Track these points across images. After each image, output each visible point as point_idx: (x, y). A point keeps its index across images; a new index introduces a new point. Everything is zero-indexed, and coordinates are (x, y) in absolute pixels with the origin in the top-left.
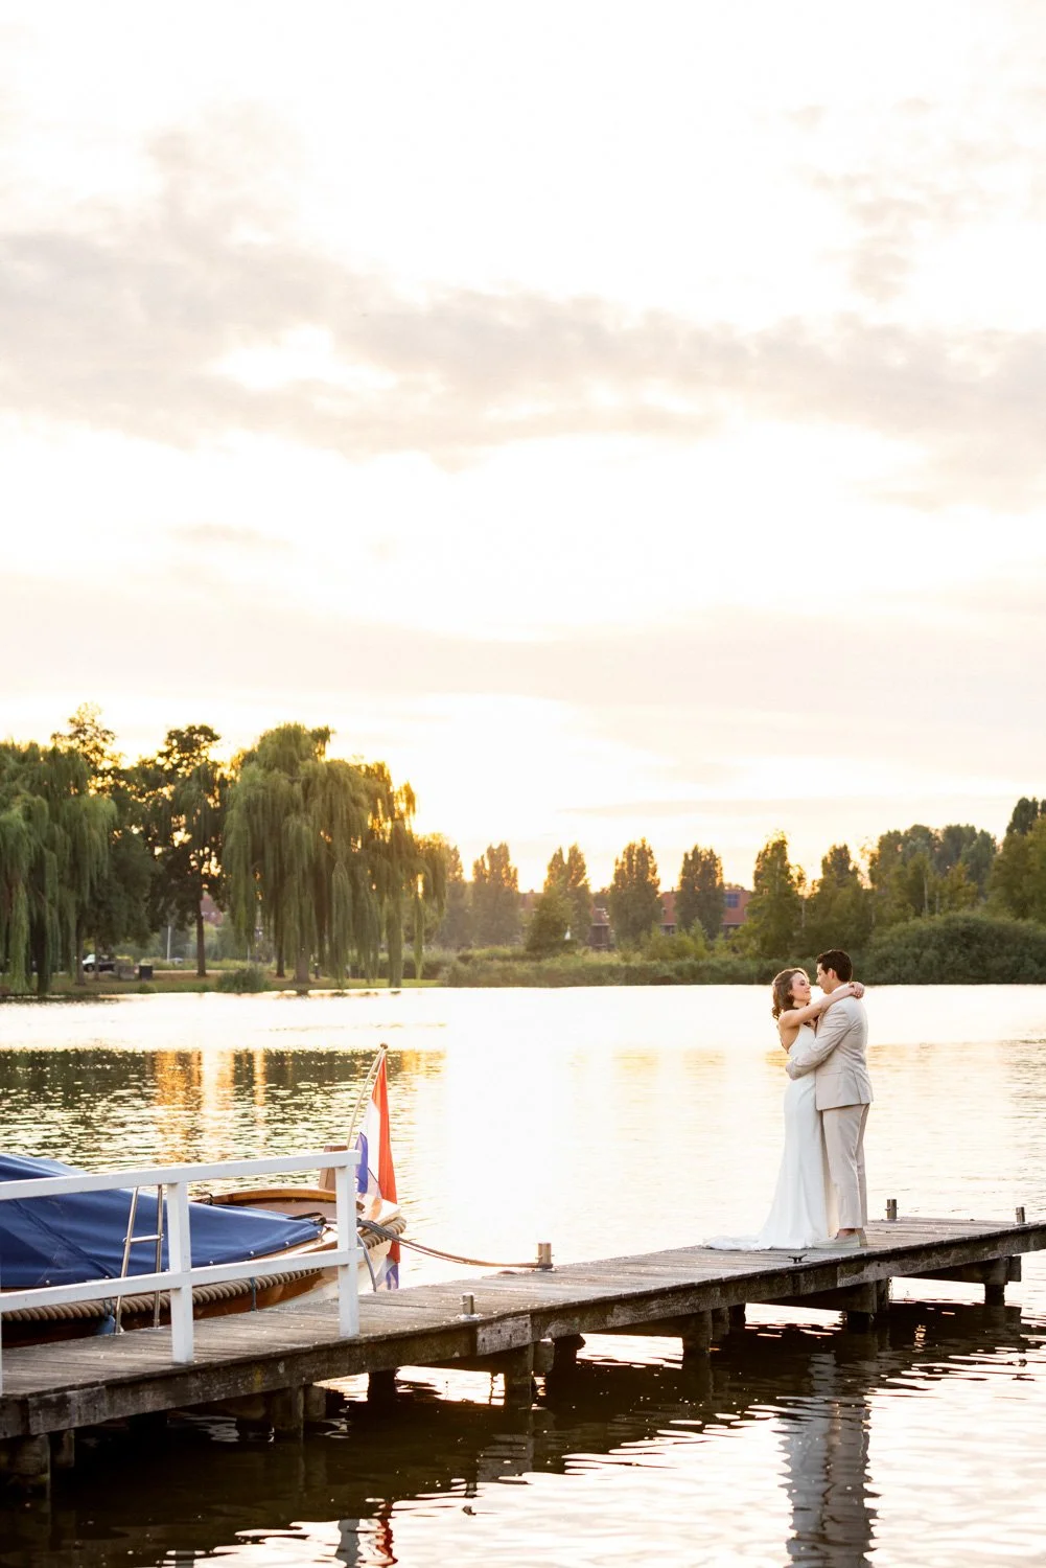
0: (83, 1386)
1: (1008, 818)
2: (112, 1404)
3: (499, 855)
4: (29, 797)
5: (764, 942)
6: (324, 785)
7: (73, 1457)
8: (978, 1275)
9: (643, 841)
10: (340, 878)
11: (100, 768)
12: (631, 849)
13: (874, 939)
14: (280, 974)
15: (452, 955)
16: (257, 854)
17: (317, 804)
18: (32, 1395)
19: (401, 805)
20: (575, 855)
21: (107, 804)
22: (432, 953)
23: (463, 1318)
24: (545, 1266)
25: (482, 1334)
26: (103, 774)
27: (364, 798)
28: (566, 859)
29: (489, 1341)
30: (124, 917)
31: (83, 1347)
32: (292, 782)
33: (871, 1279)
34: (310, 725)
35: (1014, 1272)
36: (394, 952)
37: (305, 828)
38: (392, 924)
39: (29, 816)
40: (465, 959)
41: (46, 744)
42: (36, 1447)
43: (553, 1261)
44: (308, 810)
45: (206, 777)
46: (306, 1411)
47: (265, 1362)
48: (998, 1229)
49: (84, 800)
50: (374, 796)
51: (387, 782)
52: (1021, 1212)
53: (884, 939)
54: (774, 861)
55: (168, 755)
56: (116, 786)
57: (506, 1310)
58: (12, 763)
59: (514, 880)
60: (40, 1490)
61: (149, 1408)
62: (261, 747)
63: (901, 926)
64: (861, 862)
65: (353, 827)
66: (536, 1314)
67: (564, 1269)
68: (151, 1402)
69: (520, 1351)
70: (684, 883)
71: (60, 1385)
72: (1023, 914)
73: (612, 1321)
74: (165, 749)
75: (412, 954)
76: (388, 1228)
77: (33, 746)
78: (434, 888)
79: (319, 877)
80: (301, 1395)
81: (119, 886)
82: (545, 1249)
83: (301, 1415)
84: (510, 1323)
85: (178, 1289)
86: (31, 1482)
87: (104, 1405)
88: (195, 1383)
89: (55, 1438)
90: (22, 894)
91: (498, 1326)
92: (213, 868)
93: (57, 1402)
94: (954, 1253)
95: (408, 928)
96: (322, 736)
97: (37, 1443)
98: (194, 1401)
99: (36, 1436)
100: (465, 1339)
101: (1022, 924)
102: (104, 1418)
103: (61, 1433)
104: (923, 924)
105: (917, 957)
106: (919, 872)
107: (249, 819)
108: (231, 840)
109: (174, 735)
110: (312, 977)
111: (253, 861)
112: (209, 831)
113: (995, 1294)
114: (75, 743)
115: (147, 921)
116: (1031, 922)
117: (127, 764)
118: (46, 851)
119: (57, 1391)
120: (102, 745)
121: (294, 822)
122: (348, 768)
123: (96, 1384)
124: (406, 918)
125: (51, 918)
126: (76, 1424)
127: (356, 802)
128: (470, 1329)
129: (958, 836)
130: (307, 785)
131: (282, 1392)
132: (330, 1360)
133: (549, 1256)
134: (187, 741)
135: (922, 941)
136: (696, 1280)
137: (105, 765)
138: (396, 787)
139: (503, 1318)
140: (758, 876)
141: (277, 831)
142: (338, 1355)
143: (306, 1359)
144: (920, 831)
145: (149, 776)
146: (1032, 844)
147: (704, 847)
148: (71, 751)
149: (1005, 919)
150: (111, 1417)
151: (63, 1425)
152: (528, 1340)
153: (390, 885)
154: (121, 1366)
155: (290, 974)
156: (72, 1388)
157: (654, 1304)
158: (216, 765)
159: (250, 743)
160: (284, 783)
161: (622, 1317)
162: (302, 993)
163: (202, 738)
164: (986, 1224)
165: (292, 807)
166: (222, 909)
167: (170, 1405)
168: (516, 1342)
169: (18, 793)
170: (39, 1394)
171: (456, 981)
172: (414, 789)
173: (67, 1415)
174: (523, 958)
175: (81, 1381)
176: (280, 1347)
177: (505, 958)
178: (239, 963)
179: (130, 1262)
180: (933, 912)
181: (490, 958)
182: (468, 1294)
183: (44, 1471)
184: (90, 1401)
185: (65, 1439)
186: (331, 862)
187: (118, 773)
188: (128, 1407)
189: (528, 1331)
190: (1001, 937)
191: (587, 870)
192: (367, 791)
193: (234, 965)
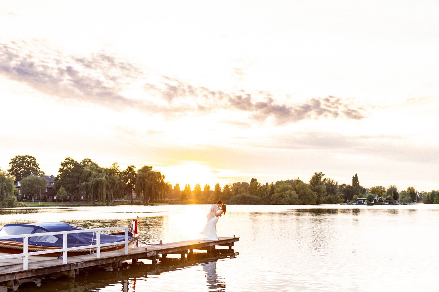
0: (80, 262)
1: (250, 181)
2: (86, 265)
3: (177, 185)
4: (106, 176)
5: (215, 198)
6: (151, 175)
7: (78, 273)
8: (228, 245)
9: (199, 184)
10: (153, 188)
11: (117, 172)
12: (197, 184)
13: (231, 198)
14: (144, 202)
15: (170, 200)
16: (141, 184)
17: (150, 177)
18: (72, 264)
19: (162, 178)
20: (189, 185)
21: (118, 177)
22: (167, 199)
23: (145, 251)
24: (161, 244)
25: (148, 254)
26: (117, 173)
27: (157, 177)
28: (187, 186)
29: (149, 255)
30: (120, 194)
31: (84, 256)
32: (146, 174)
33: (211, 246)
34: (149, 166)
35: (233, 244)
36: (161, 199)
37: (148, 181)
38: (161, 195)
39: (106, 178)
40: (171, 200)
41: (109, 168)
42: (72, 272)
43: (162, 243)
44: (148, 178)
45: (133, 173)
46: (119, 266)
47: (112, 258)
48: (230, 238)
49: (114, 176)
50: (158, 176)
51: (160, 174)
52: (234, 236)
53: (232, 198)
54: (217, 187)
55: (128, 170)
56: (120, 174)
57: (152, 250)
58: (104, 171)
59: (180, 189)
60: (73, 278)
61: (92, 265)
62: (142, 169)
63: (235, 196)
64: (230, 187)
65: (155, 181)
66: (157, 251)
67: (164, 244)
68: (92, 264)
69: (154, 256)
70: (204, 190)
71: (77, 262)
72: (252, 195)
73: (169, 252)
74: (127, 169)
75: (164, 200)
76: (137, 238)
77: (107, 168)
78: (167, 190)
79: (150, 188)
80: (118, 263)
81: (120, 189)
82: (161, 241)
83: (118, 266)
84: (153, 252)
85: (98, 247)
86: (71, 277)
87: (84, 265)
88: (100, 262)
89: (75, 270)
90: (105, 190)
91: (151, 253)
92: (134, 187)
93: (76, 265)
94: (224, 242)
95: (163, 196)
96: (151, 168)
97: (72, 271)
98: (100, 264)
99: (72, 270)
100: (145, 255)
101: (252, 196)
102: (84, 267)
103: (76, 269)
104: (237, 196)
105: (237, 201)
106: (237, 189)
107: (140, 179)
108: (137, 182)
109: (129, 167)
110: (149, 203)
111: (140, 185)
112: (133, 181)
113: (230, 248)
114: (113, 168)
115: (124, 194)
116: (253, 196)
117: (121, 171)
118: (109, 184)
119: (76, 263)
120: (117, 168)
121: (146, 180)
122: (155, 172)
123: (83, 262)
124: (163, 194)
125: (109, 194)
126: (79, 268)
127: (156, 177)
128: (146, 253)
129: (244, 184)
130: (148, 175)
131: (115, 263)
132: (123, 258)
133: (162, 242)
134: (130, 168)
135: (237, 198)
136: (183, 246)
137: (118, 171)
138: (162, 175)
139: (151, 251)
140: (215, 189)
141: (144, 181)
142: (124, 257)
143: (119, 258)
144: (239, 183)
145: (124, 173)
146: (253, 185)
147: (208, 184)
148: (113, 169)
149: (249, 195)
150: (85, 267)
151: (77, 268)
152: (155, 255)
153: (160, 189)
154: (88, 259)
155: (145, 202)
156: (79, 262)
157: (176, 249)
158: (135, 172)
159: (140, 168)
160: (145, 174)
161: (171, 251)
162: (147, 205)
163: (133, 168)
164: (229, 238)
165: (146, 178)
166: (135, 193)
167: (96, 265)
168: (153, 255)
169: (104, 175)
170: (73, 263)
171: (170, 204)
172: (164, 175)
173: (78, 267)
174: (180, 200)
175: (80, 261)
176: (115, 256)
177: (178, 200)
178: (138, 201)
179: (93, 243)
180: (239, 194)
181: (175, 200)
182: (146, 248)
183: (73, 275)
184: (82, 264)
185: (77, 270)
186: (152, 186)
187: (120, 172)
188: (88, 265)
189: (156, 253)
190: (249, 198)
191: (191, 188)
192: (157, 176)
193: (137, 201)
